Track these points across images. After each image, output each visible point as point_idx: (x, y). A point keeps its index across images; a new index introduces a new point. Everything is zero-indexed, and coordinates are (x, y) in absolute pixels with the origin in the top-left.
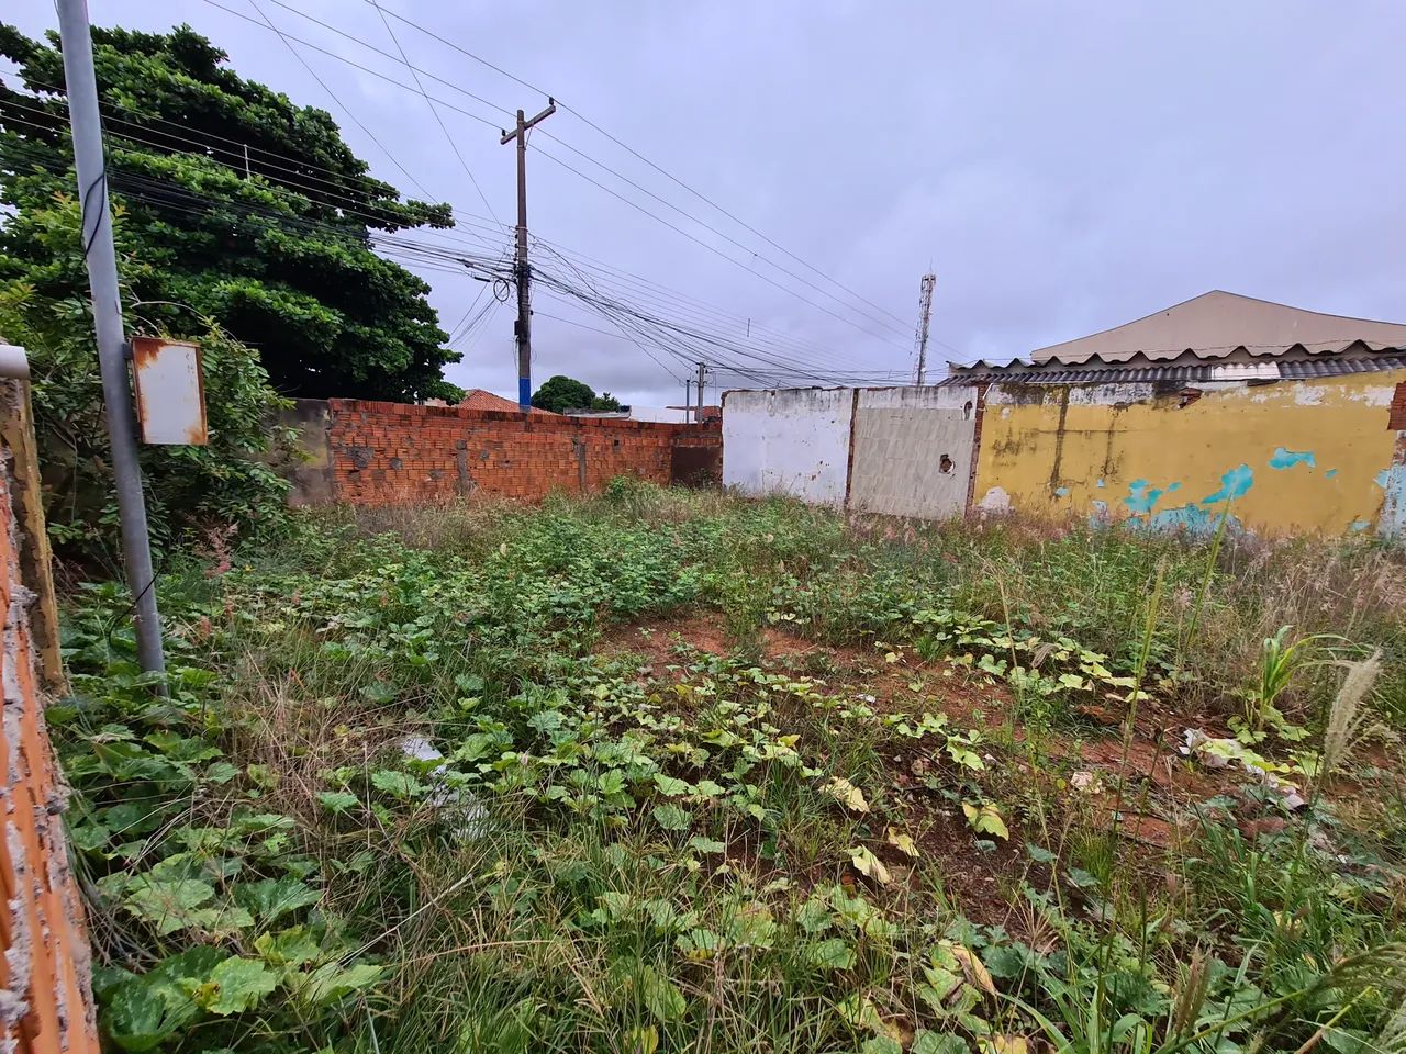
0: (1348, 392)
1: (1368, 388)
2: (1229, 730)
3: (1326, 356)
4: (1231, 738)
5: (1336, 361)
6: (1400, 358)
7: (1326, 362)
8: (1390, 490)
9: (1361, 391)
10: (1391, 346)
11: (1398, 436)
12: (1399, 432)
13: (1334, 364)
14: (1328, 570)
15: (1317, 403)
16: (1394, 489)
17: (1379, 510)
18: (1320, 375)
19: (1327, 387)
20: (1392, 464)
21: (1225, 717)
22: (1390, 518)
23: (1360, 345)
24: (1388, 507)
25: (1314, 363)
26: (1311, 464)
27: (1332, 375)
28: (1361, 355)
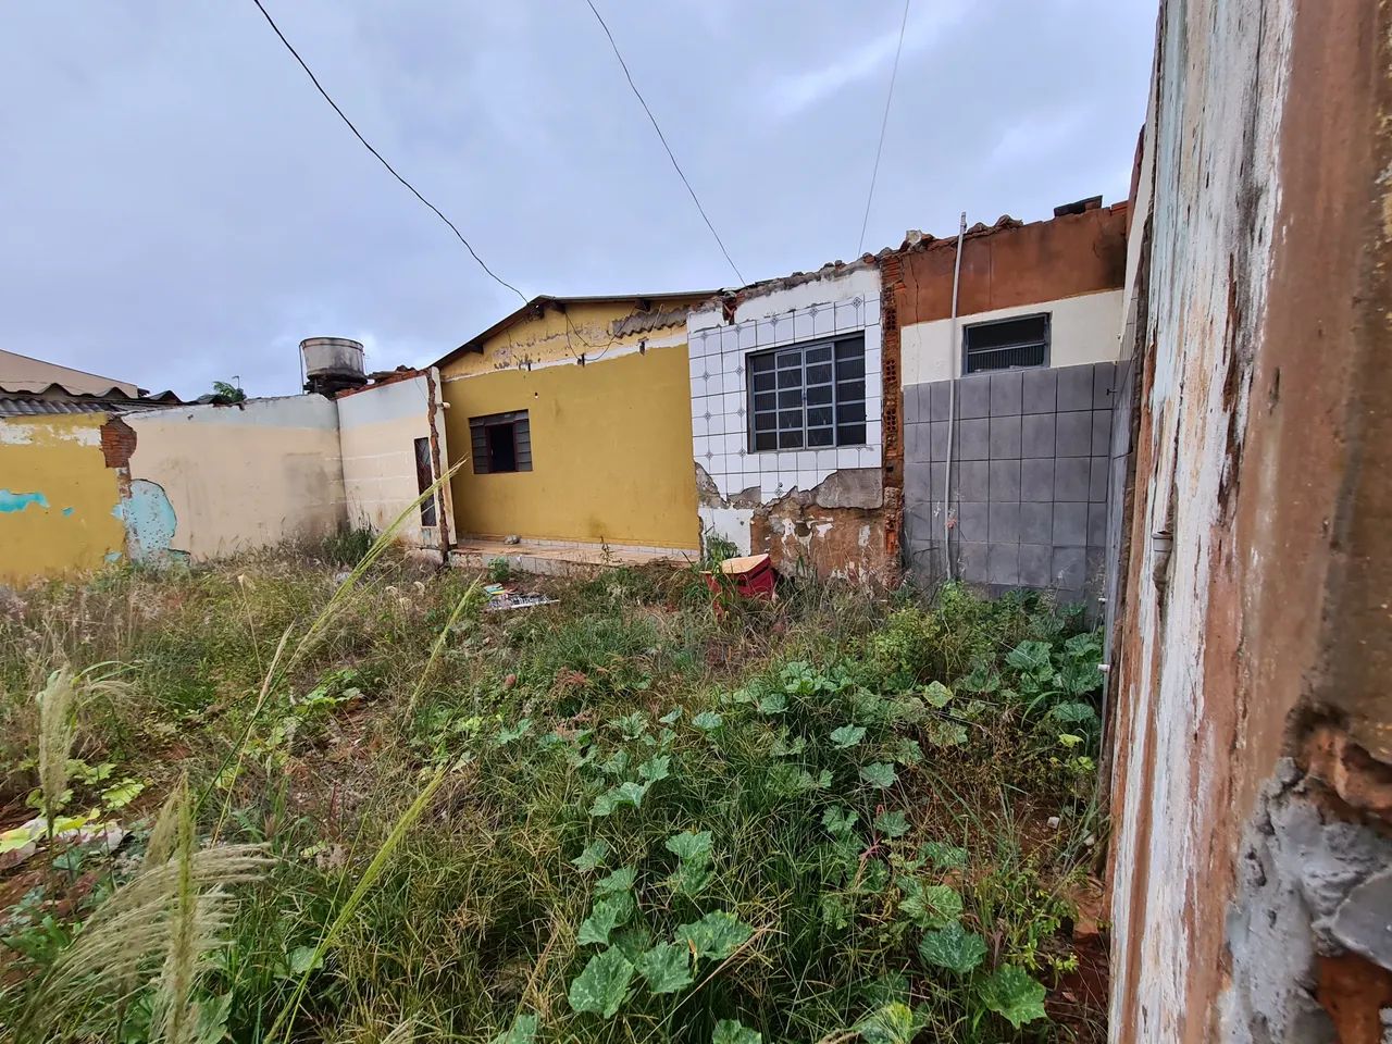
0: (57, 432)
1: (75, 429)
2: (31, 810)
3: (24, 396)
4: (34, 818)
5: (39, 402)
6: (99, 404)
7: (28, 402)
8: (128, 521)
9: (69, 432)
10: (90, 392)
11: (118, 474)
12: (117, 469)
13: (36, 403)
14: (83, 604)
15: (28, 442)
16: (131, 520)
17: (125, 540)
18: (25, 414)
19: (32, 426)
20: (121, 498)
21: (21, 799)
22: (136, 546)
23: (56, 387)
24: (132, 536)
25: (15, 402)
26: (45, 504)
27: (37, 413)
28: (61, 399)
